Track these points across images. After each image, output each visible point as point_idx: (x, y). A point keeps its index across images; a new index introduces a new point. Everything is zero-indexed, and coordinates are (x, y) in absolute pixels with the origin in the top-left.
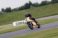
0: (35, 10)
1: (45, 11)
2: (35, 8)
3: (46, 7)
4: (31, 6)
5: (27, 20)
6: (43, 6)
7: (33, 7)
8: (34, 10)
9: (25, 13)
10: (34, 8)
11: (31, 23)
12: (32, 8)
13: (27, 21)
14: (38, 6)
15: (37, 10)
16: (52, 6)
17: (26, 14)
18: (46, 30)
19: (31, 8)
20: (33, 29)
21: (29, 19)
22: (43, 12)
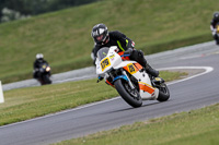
0: (28, 33)
1: (82, 34)
2: (29, 17)
3: (88, 15)
4: (5, 11)
5: (107, 62)
6: (70, 10)
7: (17, 14)
8: (21, 30)
9: (97, 29)
10: (23, 18)
11: (130, 76)
12: (12, 18)
13: (108, 68)
14: (46, 7)
15: (37, 29)
16: (119, 10)
17: (101, 31)
18: (86, 135)
19: (6, 18)
20: (139, 106)
21: (117, 56)
22: (68, 43)
